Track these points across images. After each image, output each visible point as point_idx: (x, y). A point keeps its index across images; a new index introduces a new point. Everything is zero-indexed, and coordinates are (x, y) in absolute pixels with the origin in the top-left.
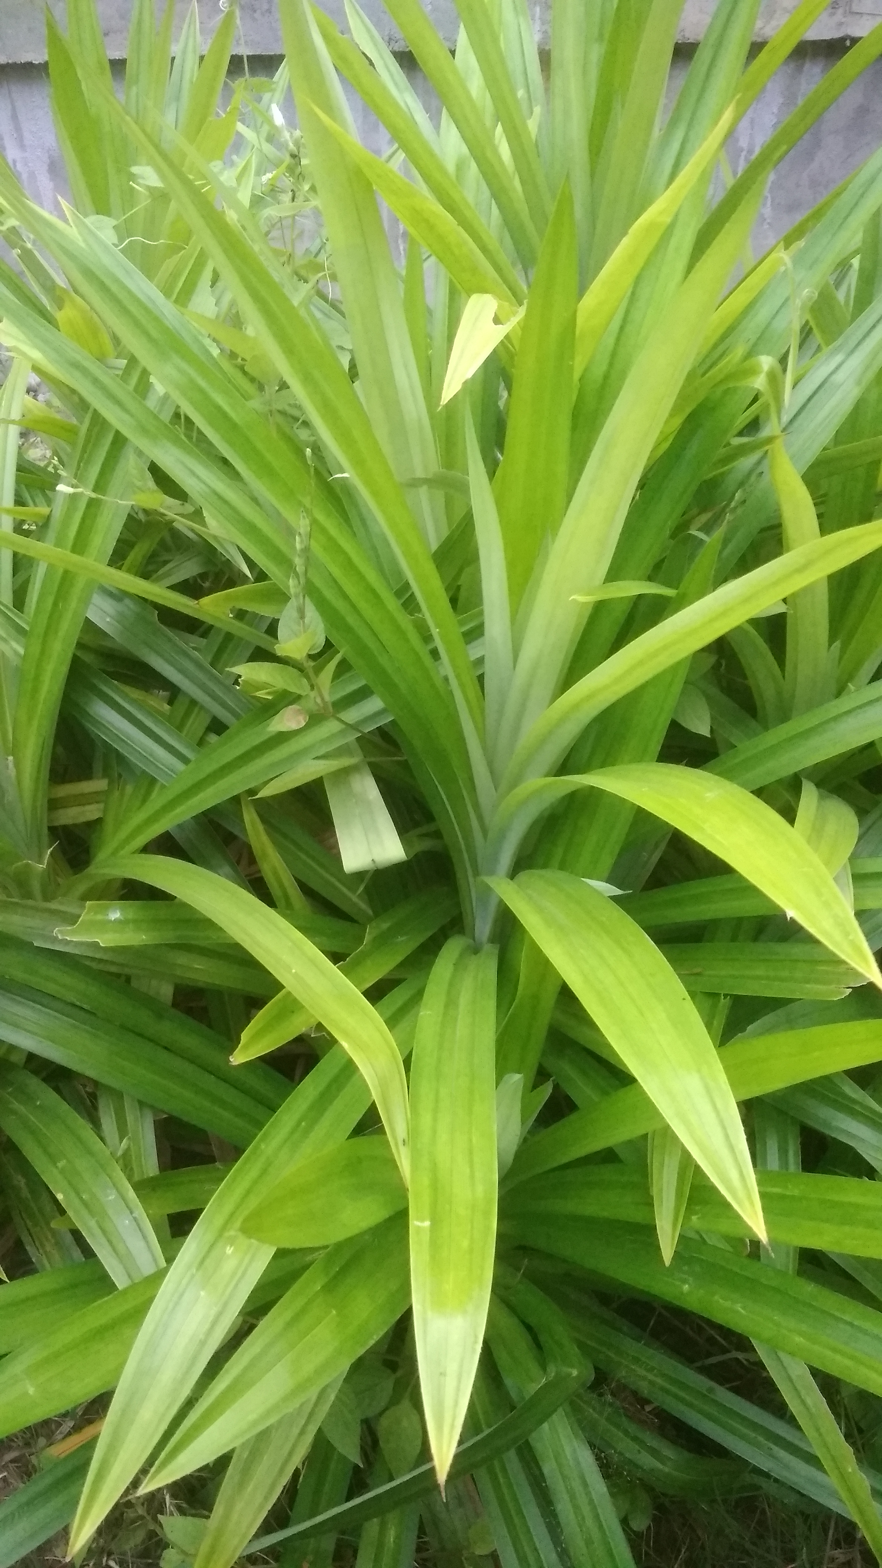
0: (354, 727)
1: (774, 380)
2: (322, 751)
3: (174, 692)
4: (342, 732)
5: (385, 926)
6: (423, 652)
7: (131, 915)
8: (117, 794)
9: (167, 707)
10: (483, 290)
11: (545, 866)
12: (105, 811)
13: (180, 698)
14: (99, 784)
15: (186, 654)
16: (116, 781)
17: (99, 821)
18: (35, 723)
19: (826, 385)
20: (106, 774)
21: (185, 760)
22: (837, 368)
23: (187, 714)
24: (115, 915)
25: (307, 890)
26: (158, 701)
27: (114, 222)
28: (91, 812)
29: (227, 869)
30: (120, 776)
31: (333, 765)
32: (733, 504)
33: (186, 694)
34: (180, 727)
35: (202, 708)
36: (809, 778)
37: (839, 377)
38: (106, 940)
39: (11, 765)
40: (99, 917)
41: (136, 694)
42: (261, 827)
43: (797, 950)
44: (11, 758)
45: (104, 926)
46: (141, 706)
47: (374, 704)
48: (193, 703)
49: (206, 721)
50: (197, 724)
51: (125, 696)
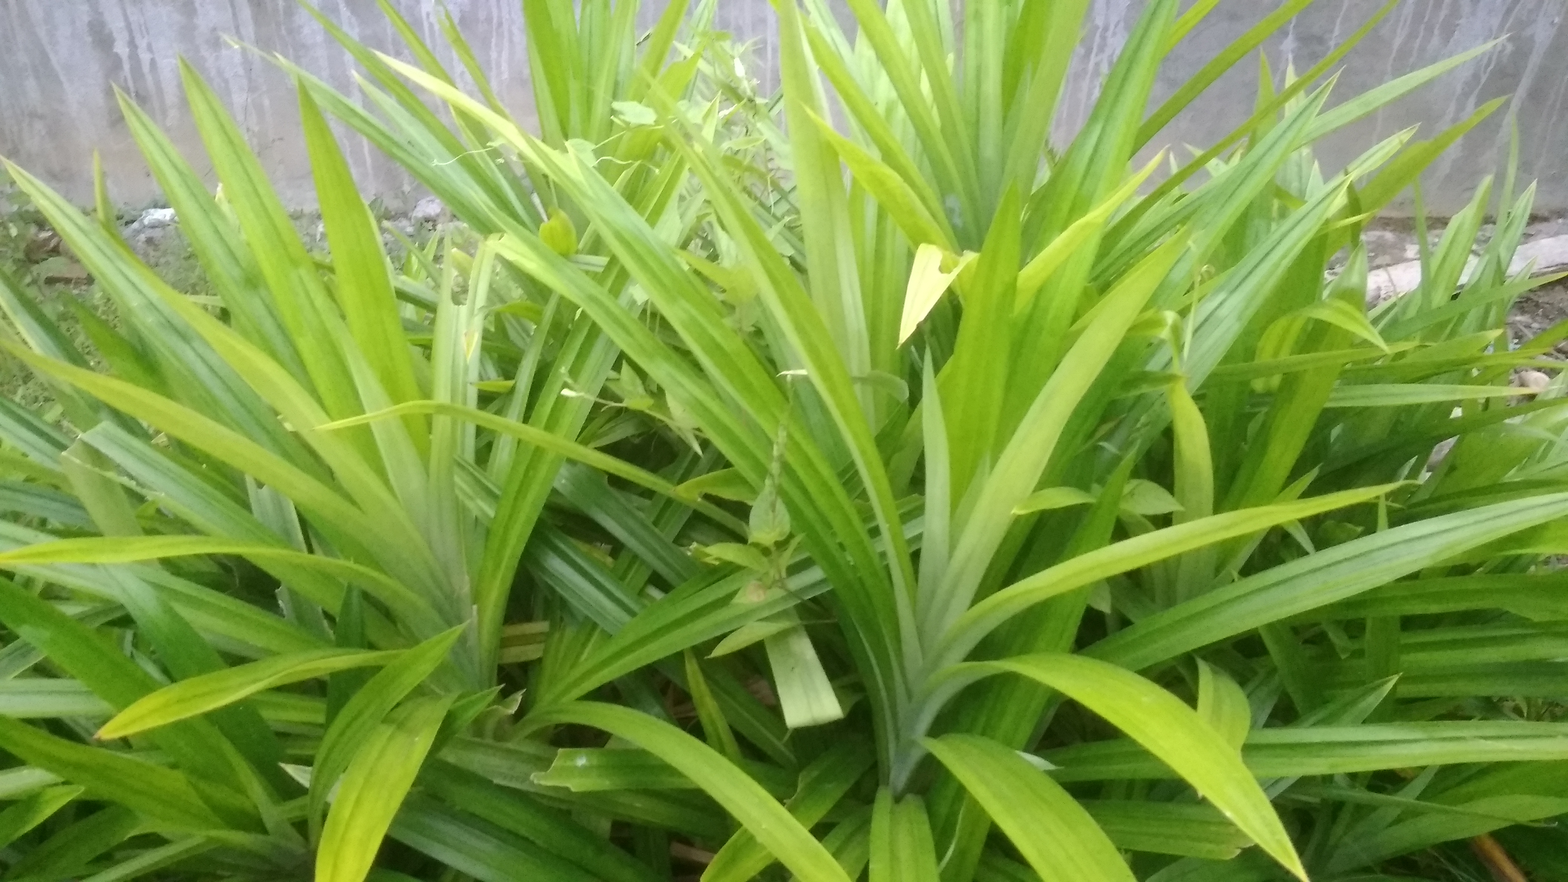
0: (792, 594)
1: (1177, 331)
2: (766, 614)
3: (617, 548)
4: (784, 598)
5: (815, 773)
6: (862, 530)
7: (595, 762)
8: (557, 636)
9: (609, 560)
10: (930, 242)
11: (969, 731)
12: (546, 651)
13: (623, 554)
14: (540, 626)
15: (629, 512)
16: (557, 625)
17: (540, 660)
18: (500, 575)
19: (1212, 319)
20: (547, 615)
21: (632, 613)
22: (1221, 304)
23: (629, 567)
24: (581, 762)
25: (739, 738)
26: (601, 552)
27: (594, 147)
28: (531, 652)
29: (657, 709)
30: (562, 619)
31: (773, 628)
32: (1138, 425)
33: (630, 550)
34: (622, 578)
35: (643, 562)
36: (1204, 658)
37: (1223, 312)
38: (576, 785)
39: (475, 613)
40: (569, 763)
41: (584, 547)
42: (701, 679)
43: (1191, 811)
44: (475, 607)
45: (573, 771)
46: (587, 557)
47: (815, 574)
48: (635, 557)
49: (645, 575)
50: (638, 576)
51: (575, 549)
